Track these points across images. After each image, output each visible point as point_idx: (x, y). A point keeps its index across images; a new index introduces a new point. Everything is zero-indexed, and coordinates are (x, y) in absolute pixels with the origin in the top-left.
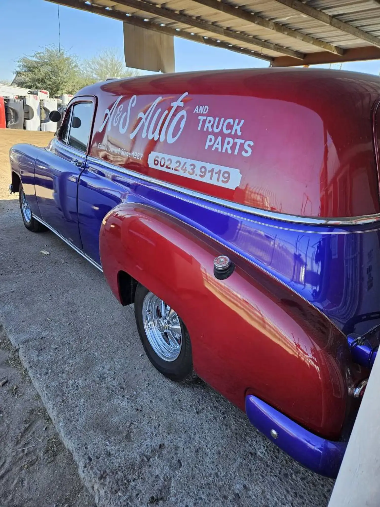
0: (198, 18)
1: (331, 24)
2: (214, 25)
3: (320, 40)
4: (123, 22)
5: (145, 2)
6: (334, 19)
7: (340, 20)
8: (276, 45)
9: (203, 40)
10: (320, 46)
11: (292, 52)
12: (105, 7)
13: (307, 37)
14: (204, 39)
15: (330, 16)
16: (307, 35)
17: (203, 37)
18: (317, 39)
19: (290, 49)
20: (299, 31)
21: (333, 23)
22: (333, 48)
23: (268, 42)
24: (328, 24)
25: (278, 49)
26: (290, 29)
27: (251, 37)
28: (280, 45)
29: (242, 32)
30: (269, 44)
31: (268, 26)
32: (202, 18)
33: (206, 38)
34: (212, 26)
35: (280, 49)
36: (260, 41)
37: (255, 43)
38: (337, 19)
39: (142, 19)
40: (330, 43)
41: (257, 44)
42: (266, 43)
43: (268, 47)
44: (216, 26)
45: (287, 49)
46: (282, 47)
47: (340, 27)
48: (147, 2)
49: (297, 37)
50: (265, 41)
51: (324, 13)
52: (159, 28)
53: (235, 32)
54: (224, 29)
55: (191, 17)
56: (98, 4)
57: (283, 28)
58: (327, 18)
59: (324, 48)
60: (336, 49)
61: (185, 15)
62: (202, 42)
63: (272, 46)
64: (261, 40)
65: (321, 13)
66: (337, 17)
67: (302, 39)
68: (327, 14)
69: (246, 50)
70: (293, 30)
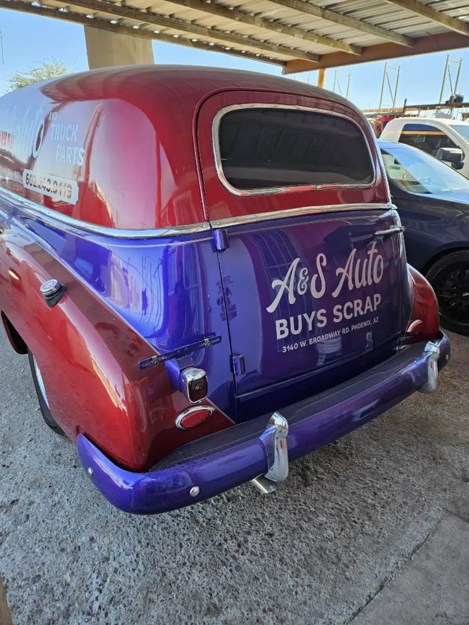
0: (171, 16)
1: (323, 16)
2: (194, 24)
3: (327, 38)
4: (84, 26)
5: (108, 3)
6: (327, 11)
7: (336, 12)
8: (280, 45)
9: (191, 44)
10: (329, 44)
11: (302, 53)
12: (58, 9)
13: (309, 34)
14: (192, 42)
15: (320, 7)
16: (309, 31)
17: (191, 40)
18: (323, 36)
19: (298, 50)
20: (297, 27)
21: (326, 16)
22: (348, 47)
23: (269, 43)
24: (320, 17)
25: (283, 50)
26: (284, 25)
27: (246, 37)
28: (285, 45)
29: (232, 32)
30: (270, 45)
31: (253, 23)
32: (177, 16)
33: (194, 40)
34: (193, 26)
35: (286, 51)
36: (258, 42)
37: (251, 44)
38: (330, 10)
39: (108, 22)
40: (342, 41)
41: (254, 45)
42: (265, 44)
43: (270, 49)
44: (197, 25)
45: (296, 50)
46: (289, 48)
47: (337, 20)
48: (111, 2)
49: (296, 35)
50: (265, 41)
51: (311, 4)
52: (130, 30)
53: (223, 31)
54: (208, 29)
55: (162, 15)
56: (48, 6)
57: (274, 24)
58: (317, 9)
59: (334, 46)
60: (351, 48)
61: (154, 14)
62: (189, 45)
63: (274, 47)
64: (259, 40)
65: (308, 5)
66: (331, 8)
67: (302, 36)
68: (317, 6)
69: (249, 53)
70: (290, 26)
